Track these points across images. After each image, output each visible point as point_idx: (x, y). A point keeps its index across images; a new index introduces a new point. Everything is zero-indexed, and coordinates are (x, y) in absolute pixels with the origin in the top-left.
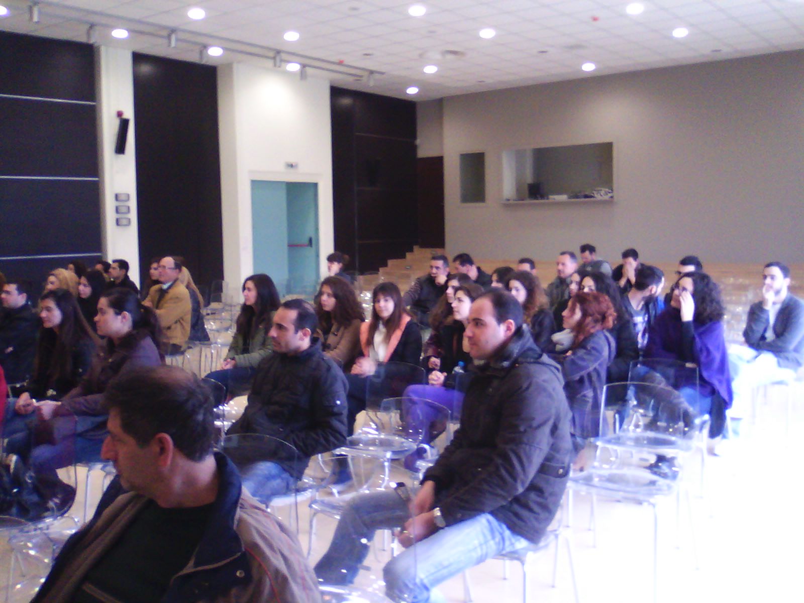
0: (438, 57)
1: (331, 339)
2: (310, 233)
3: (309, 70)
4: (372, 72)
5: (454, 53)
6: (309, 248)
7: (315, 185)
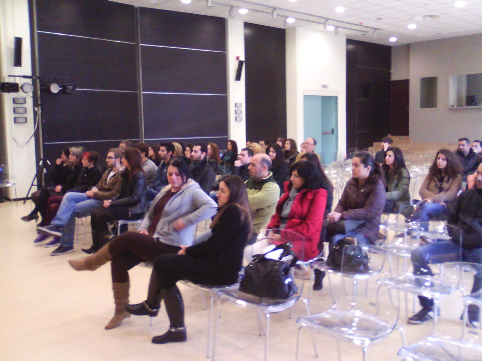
0: (421, 19)
1: (445, 185)
2: (333, 126)
3: (340, 29)
4: (375, 29)
5: (432, 16)
6: (331, 135)
7: (336, 98)
